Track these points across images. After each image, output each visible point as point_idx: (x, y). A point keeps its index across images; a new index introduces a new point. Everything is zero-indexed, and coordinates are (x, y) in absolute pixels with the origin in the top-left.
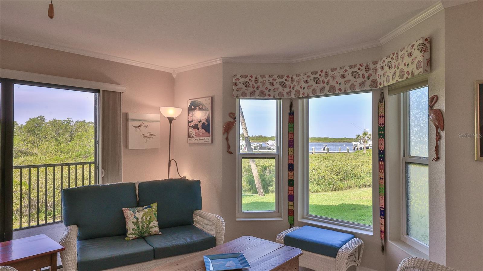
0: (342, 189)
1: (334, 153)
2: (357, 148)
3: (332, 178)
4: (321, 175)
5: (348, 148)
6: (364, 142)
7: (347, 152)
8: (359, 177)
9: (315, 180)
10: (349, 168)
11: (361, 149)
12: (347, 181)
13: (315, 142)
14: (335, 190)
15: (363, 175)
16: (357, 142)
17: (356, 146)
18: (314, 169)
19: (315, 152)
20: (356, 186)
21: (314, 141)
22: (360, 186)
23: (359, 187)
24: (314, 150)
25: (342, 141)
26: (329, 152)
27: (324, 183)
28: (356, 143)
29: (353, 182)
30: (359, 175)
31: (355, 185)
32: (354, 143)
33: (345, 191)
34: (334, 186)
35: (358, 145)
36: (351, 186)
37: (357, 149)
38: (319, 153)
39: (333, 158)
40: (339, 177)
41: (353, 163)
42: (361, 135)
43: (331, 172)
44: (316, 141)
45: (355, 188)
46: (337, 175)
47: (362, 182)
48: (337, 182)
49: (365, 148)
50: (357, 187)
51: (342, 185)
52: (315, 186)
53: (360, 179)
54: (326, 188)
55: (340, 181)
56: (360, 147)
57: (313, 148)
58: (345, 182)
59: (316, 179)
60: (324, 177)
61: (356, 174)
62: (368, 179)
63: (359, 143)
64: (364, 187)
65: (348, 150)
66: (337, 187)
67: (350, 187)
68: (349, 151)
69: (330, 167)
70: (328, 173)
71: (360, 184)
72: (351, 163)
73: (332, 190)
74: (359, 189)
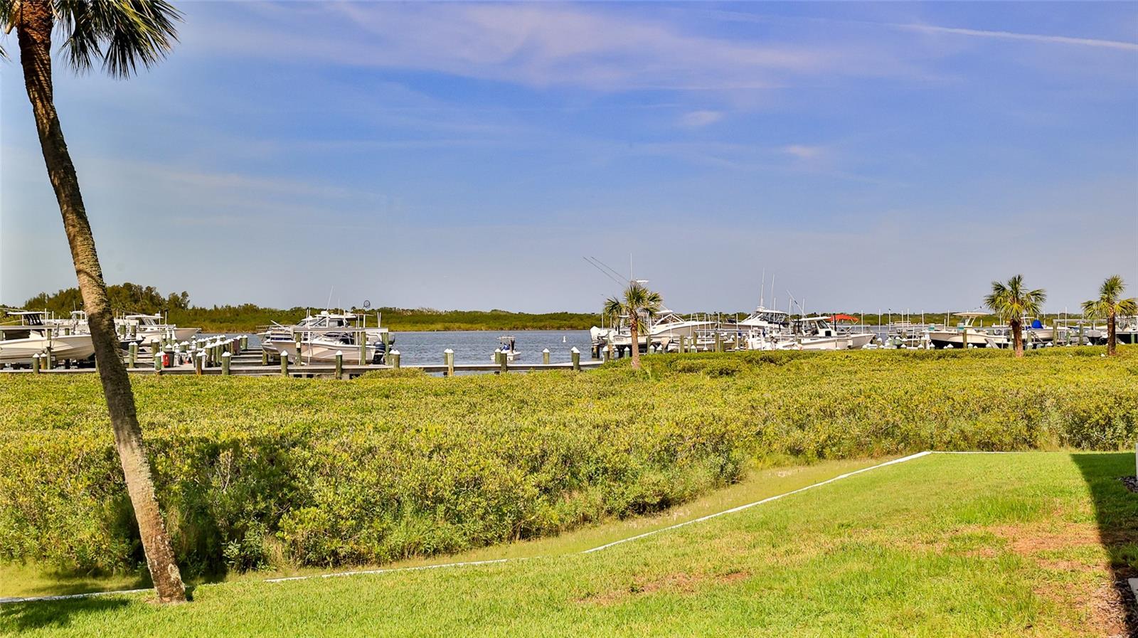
0: (554, 532)
1: (524, 373)
2: (606, 349)
3: (511, 484)
4: (467, 474)
5: (576, 350)
6: (634, 328)
7: (572, 368)
8: (618, 475)
9: (441, 501)
10: (580, 438)
11: (621, 355)
12: (575, 494)
13: (459, 328)
14: (526, 534)
15: (634, 462)
16: (606, 327)
17: (602, 343)
18: (439, 448)
19: (455, 369)
20: (610, 512)
21: (457, 325)
22: (623, 512)
23: (622, 516)
24: (450, 360)
25: (556, 323)
26: (508, 368)
27: (480, 511)
28: (603, 332)
29: (596, 494)
30: (619, 466)
31: (606, 507)
32: (595, 332)
33: (567, 538)
34: (519, 519)
35: (611, 338)
36: (591, 512)
37: (608, 352)
38: (470, 374)
39: (520, 394)
40: (543, 477)
41: (597, 412)
42: (623, 301)
43: (511, 458)
44: (462, 326)
45: (607, 520)
46: (534, 470)
47: (633, 492)
48: (531, 500)
49: (635, 350)
50: (614, 517)
51: (554, 514)
52: (441, 523)
53: (625, 482)
54: (487, 528)
55: (545, 497)
56: (617, 346)
57: (449, 351)
58: (567, 496)
59: (447, 494)
60: (477, 482)
61: (609, 462)
62: (654, 479)
63: (613, 333)
64: (640, 513)
65: (576, 357)
66: (534, 522)
67: (585, 519)
68: (581, 363)
69: (506, 438)
70: (495, 463)
71: (623, 504)
72: (590, 417)
73: (510, 539)
74: (619, 523)
